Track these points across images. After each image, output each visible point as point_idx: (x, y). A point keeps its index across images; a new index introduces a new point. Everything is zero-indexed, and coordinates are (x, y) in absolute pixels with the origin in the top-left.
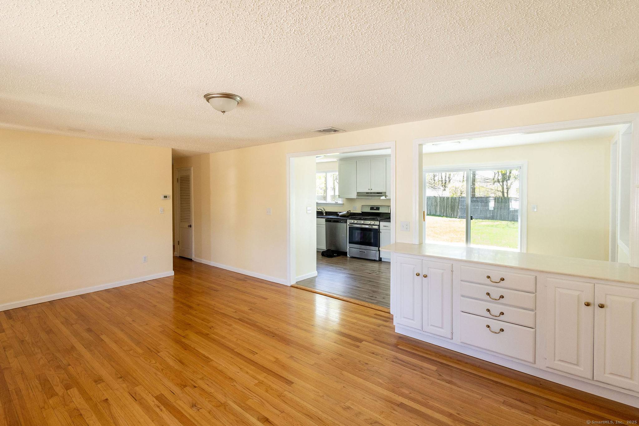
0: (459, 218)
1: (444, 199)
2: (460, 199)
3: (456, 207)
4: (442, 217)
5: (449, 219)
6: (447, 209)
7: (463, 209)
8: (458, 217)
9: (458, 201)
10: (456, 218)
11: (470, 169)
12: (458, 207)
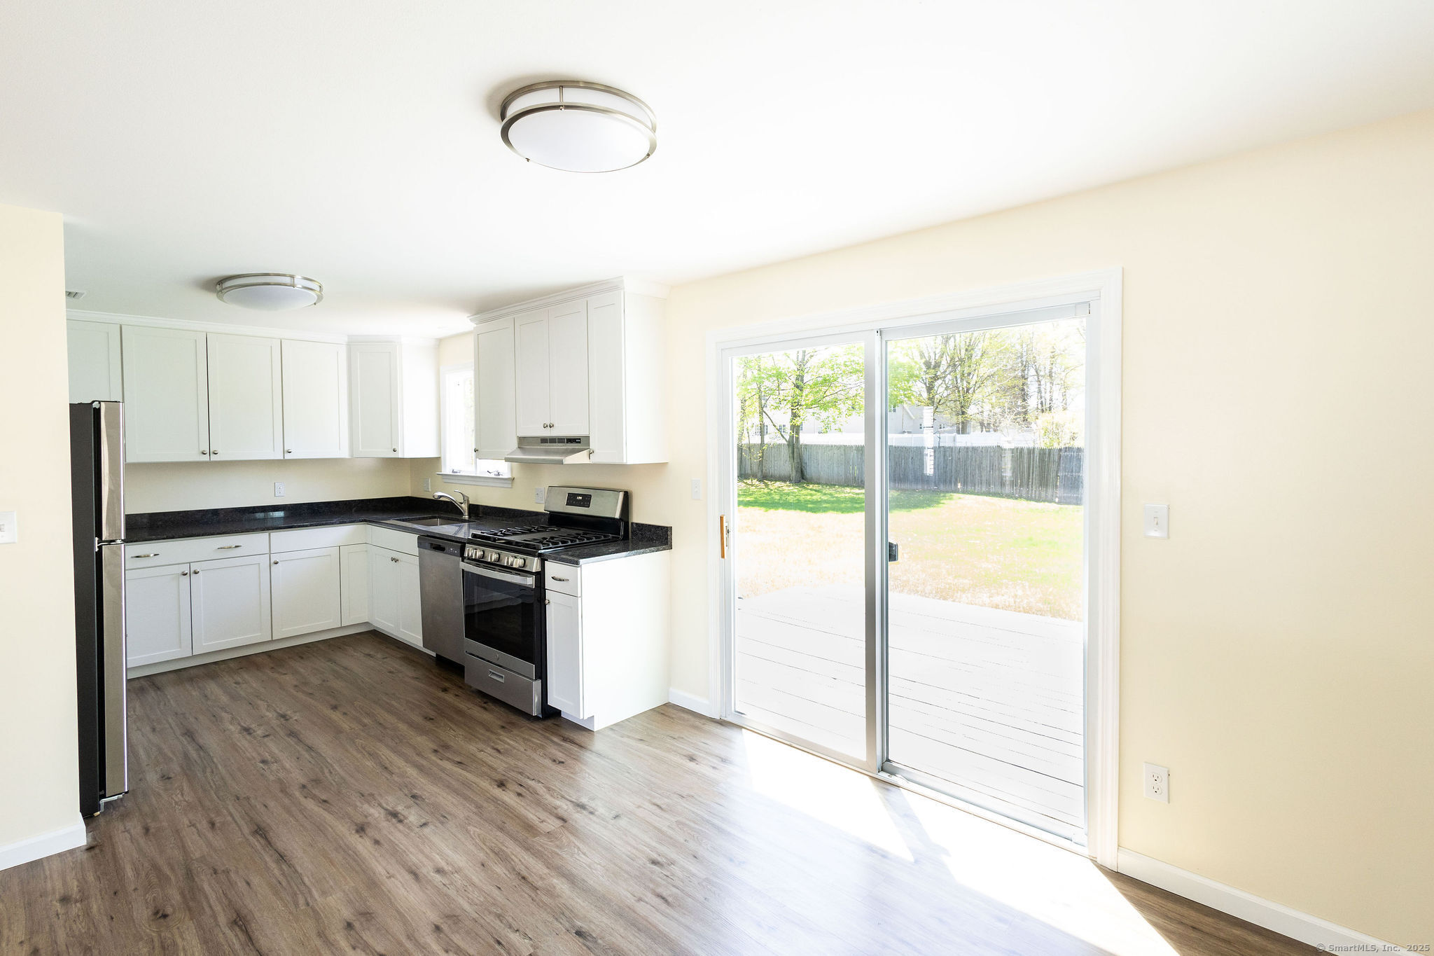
0: (1059, 503)
1: (1021, 452)
2: (1062, 454)
3: (1053, 475)
4: (1016, 499)
5: (1033, 503)
6: (1029, 479)
7: (1068, 478)
8: (1057, 500)
9: (1056, 458)
10: (1051, 501)
11: (880, 332)
12: (1057, 472)
